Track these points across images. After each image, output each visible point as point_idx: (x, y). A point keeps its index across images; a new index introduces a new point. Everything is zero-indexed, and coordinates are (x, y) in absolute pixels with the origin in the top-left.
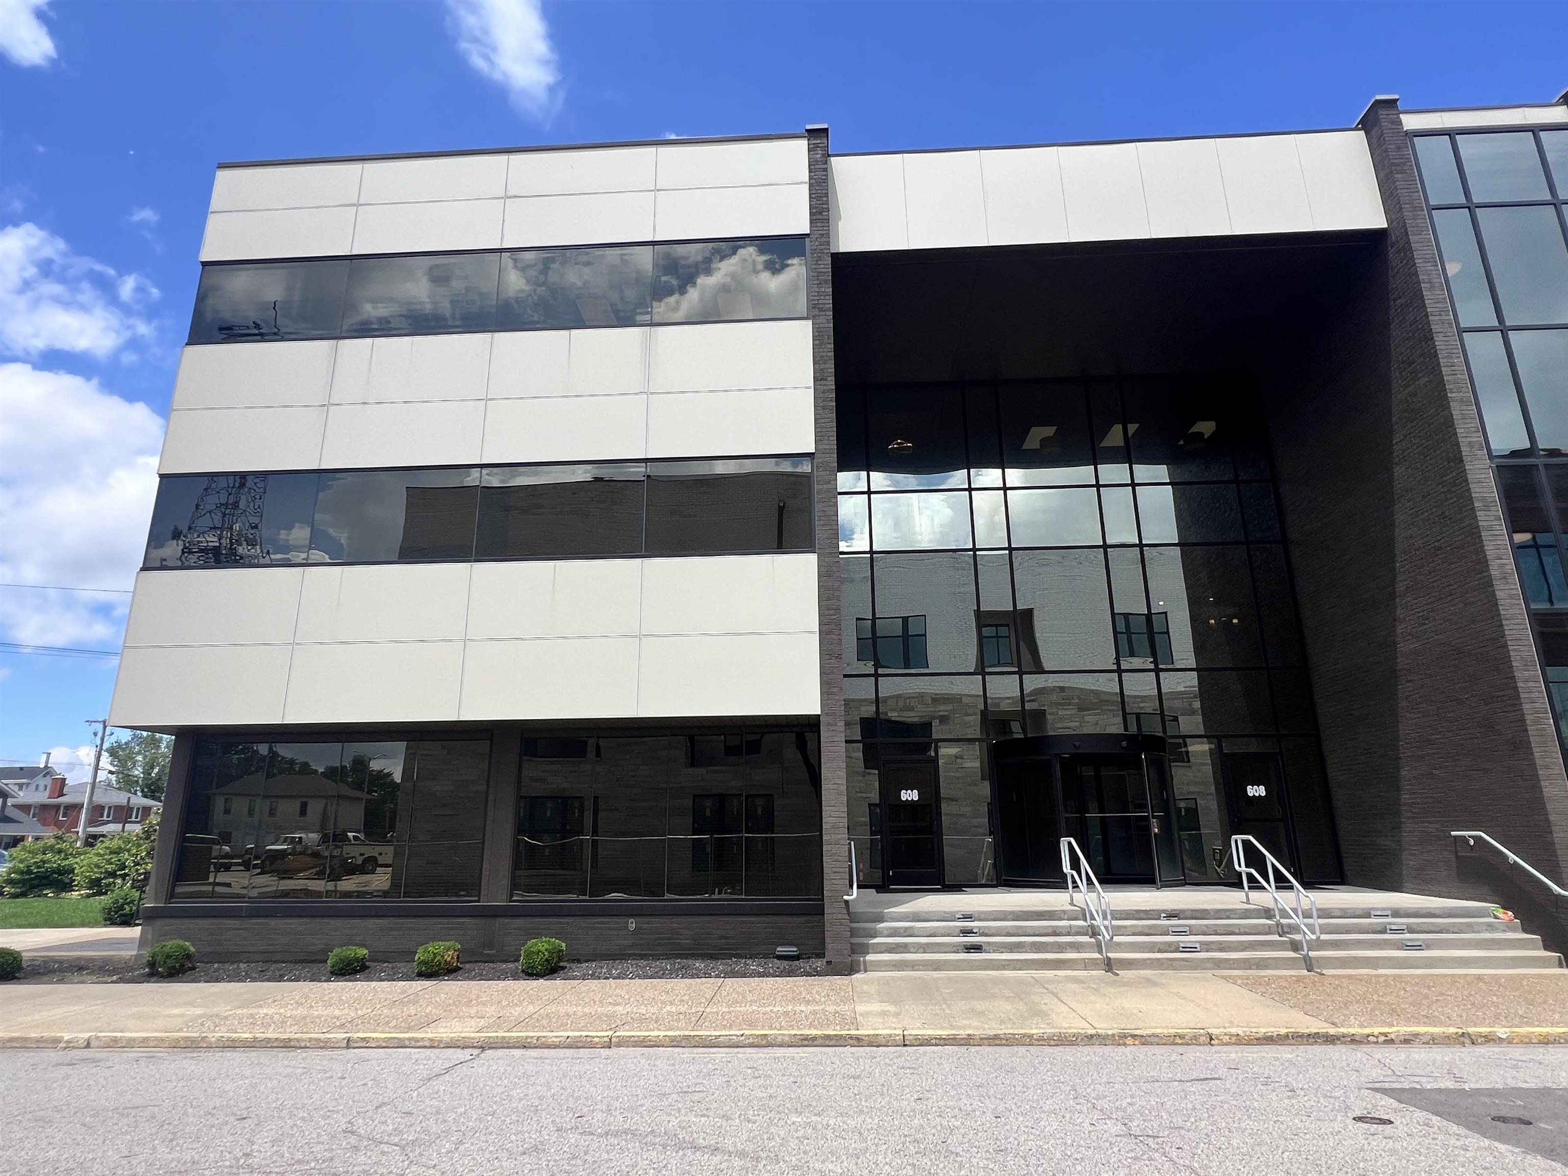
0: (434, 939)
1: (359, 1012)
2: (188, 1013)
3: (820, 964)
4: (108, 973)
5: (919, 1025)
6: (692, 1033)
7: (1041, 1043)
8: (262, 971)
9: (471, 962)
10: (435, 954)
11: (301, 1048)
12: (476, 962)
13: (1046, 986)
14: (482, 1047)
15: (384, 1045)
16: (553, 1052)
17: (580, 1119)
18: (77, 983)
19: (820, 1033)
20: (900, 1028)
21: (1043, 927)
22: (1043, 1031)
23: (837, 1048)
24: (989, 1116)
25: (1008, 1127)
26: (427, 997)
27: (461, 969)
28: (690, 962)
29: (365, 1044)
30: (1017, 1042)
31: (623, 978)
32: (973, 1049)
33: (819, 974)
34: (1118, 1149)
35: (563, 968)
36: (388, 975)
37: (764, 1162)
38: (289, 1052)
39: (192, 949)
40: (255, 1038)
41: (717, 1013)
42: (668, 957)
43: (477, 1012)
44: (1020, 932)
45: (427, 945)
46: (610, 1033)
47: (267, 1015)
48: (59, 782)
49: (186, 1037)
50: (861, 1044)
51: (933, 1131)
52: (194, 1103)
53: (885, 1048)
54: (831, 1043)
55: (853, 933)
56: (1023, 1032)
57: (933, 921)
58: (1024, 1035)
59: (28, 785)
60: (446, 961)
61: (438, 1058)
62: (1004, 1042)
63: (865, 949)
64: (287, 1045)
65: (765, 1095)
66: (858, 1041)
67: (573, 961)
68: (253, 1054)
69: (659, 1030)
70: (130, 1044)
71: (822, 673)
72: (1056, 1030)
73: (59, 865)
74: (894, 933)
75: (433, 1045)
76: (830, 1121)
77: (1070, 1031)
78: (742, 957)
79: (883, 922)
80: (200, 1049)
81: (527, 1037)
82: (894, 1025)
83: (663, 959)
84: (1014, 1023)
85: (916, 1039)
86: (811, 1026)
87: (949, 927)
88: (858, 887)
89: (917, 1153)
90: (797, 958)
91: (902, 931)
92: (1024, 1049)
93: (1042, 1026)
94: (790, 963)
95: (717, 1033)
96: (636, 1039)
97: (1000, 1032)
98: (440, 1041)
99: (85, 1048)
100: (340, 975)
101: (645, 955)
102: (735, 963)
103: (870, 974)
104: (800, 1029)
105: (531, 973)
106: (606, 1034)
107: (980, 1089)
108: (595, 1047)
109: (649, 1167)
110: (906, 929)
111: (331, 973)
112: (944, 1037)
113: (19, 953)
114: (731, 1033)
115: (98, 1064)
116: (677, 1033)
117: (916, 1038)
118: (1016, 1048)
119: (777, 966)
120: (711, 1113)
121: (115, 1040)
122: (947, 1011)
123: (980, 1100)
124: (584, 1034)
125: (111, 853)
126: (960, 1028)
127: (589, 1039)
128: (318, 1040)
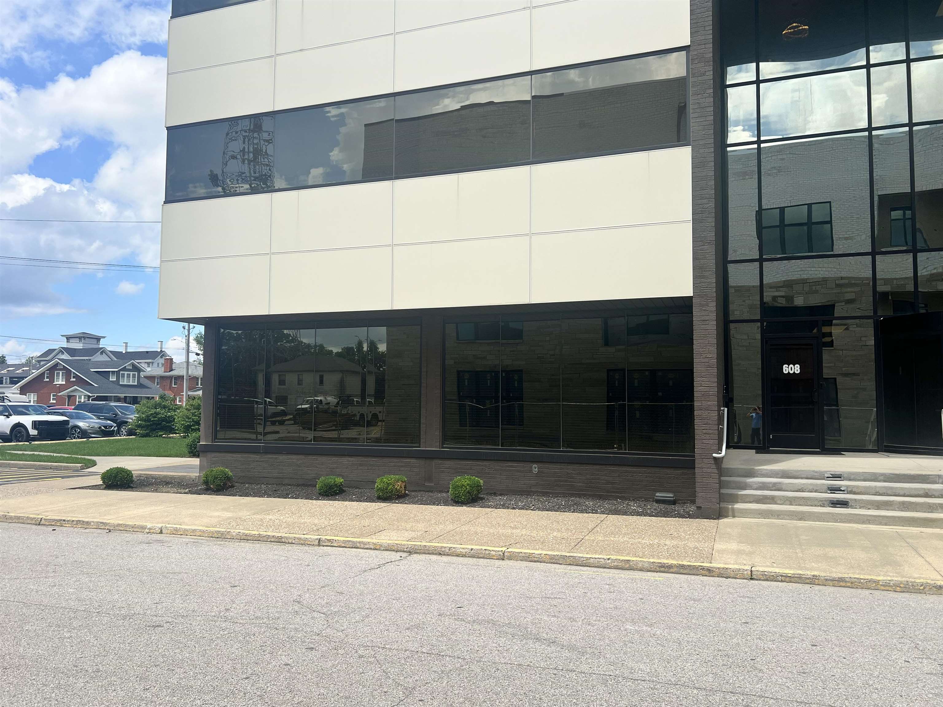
0: (390, 473)
1: (331, 522)
2: (223, 515)
3: (692, 508)
4: (183, 487)
5: (768, 564)
6: (568, 554)
7: (887, 588)
8: (275, 490)
9: (416, 491)
10: (388, 484)
11: (289, 543)
12: (420, 491)
13: (908, 540)
14: (410, 552)
15: (343, 545)
16: (461, 559)
17: (459, 609)
18: (165, 492)
19: (675, 562)
20: (749, 565)
21: (915, 489)
22: (889, 578)
23: (690, 576)
24: (807, 644)
25: (821, 655)
26: (380, 514)
27: (407, 495)
28: (582, 500)
29: (330, 544)
30: (862, 586)
31: (527, 509)
32: (817, 588)
33: (690, 516)
34: (922, 684)
35: (482, 499)
36: (358, 497)
37: (588, 656)
38: (280, 545)
39: (230, 474)
40: (259, 535)
41: (593, 541)
42: (564, 495)
43: (412, 527)
44: (889, 492)
45: (383, 477)
46: (504, 549)
47: (271, 519)
48: (169, 361)
49: (218, 531)
50: (712, 574)
51: (746, 650)
52: (209, 574)
53: (734, 580)
54: (685, 572)
55: (721, 484)
56: (869, 577)
57: (802, 478)
58: (870, 581)
59: (152, 363)
60: (396, 489)
61: (377, 557)
62: (849, 584)
63: (735, 499)
64: (280, 541)
65: (612, 606)
66: (709, 572)
67: (491, 494)
68: (257, 545)
69: (542, 549)
70: (185, 533)
71: (695, 259)
72: (904, 579)
73: (166, 416)
74: (763, 487)
75: (376, 548)
76: (658, 632)
77: (918, 581)
78: (626, 499)
79: (754, 477)
80: (226, 540)
81: (442, 547)
82: (745, 562)
83: (560, 497)
84: (863, 570)
85: (762, 575)
86: (670, 556)
87: (817, 485)
88: (727, 447)
89: (723, 665)
90: (674, 503)
91: (771, 485)
92: (867, 592)
93: (891, 574)
94: (667, 506)
95: (589, 556)
96: (523, 555)
97: (846, 576)
98: (381, 546)
99: (160, 533)
100: (325, 495)
101: (547, 493)
102: (618, 503)
103: (737, 520)
104: (659, 558)
105: (457, 501)
106: (500, 549)
107: (809, 621)
108: (492, 559)
109: (495, 649)
110: (775, 484)
111: (319, 494)
112: (790, 575)
113: (130, 472)
114: (600, 557)
115: (164, 544)
116: (555, 553)
117: (763, 573)
118: (860, 591)
119: (654, 508)
120: (561, 615)
121: (176, 530)
122: (800, 555)
123: (803, 630)
124: (484, 548)
125: (194, 409)
126: (807, 569)
127: (487, 552)
128: (300, 539)
